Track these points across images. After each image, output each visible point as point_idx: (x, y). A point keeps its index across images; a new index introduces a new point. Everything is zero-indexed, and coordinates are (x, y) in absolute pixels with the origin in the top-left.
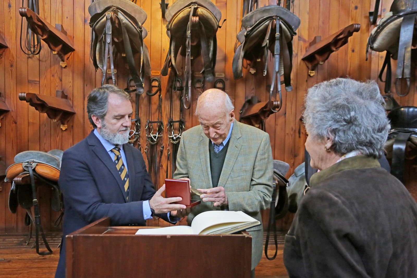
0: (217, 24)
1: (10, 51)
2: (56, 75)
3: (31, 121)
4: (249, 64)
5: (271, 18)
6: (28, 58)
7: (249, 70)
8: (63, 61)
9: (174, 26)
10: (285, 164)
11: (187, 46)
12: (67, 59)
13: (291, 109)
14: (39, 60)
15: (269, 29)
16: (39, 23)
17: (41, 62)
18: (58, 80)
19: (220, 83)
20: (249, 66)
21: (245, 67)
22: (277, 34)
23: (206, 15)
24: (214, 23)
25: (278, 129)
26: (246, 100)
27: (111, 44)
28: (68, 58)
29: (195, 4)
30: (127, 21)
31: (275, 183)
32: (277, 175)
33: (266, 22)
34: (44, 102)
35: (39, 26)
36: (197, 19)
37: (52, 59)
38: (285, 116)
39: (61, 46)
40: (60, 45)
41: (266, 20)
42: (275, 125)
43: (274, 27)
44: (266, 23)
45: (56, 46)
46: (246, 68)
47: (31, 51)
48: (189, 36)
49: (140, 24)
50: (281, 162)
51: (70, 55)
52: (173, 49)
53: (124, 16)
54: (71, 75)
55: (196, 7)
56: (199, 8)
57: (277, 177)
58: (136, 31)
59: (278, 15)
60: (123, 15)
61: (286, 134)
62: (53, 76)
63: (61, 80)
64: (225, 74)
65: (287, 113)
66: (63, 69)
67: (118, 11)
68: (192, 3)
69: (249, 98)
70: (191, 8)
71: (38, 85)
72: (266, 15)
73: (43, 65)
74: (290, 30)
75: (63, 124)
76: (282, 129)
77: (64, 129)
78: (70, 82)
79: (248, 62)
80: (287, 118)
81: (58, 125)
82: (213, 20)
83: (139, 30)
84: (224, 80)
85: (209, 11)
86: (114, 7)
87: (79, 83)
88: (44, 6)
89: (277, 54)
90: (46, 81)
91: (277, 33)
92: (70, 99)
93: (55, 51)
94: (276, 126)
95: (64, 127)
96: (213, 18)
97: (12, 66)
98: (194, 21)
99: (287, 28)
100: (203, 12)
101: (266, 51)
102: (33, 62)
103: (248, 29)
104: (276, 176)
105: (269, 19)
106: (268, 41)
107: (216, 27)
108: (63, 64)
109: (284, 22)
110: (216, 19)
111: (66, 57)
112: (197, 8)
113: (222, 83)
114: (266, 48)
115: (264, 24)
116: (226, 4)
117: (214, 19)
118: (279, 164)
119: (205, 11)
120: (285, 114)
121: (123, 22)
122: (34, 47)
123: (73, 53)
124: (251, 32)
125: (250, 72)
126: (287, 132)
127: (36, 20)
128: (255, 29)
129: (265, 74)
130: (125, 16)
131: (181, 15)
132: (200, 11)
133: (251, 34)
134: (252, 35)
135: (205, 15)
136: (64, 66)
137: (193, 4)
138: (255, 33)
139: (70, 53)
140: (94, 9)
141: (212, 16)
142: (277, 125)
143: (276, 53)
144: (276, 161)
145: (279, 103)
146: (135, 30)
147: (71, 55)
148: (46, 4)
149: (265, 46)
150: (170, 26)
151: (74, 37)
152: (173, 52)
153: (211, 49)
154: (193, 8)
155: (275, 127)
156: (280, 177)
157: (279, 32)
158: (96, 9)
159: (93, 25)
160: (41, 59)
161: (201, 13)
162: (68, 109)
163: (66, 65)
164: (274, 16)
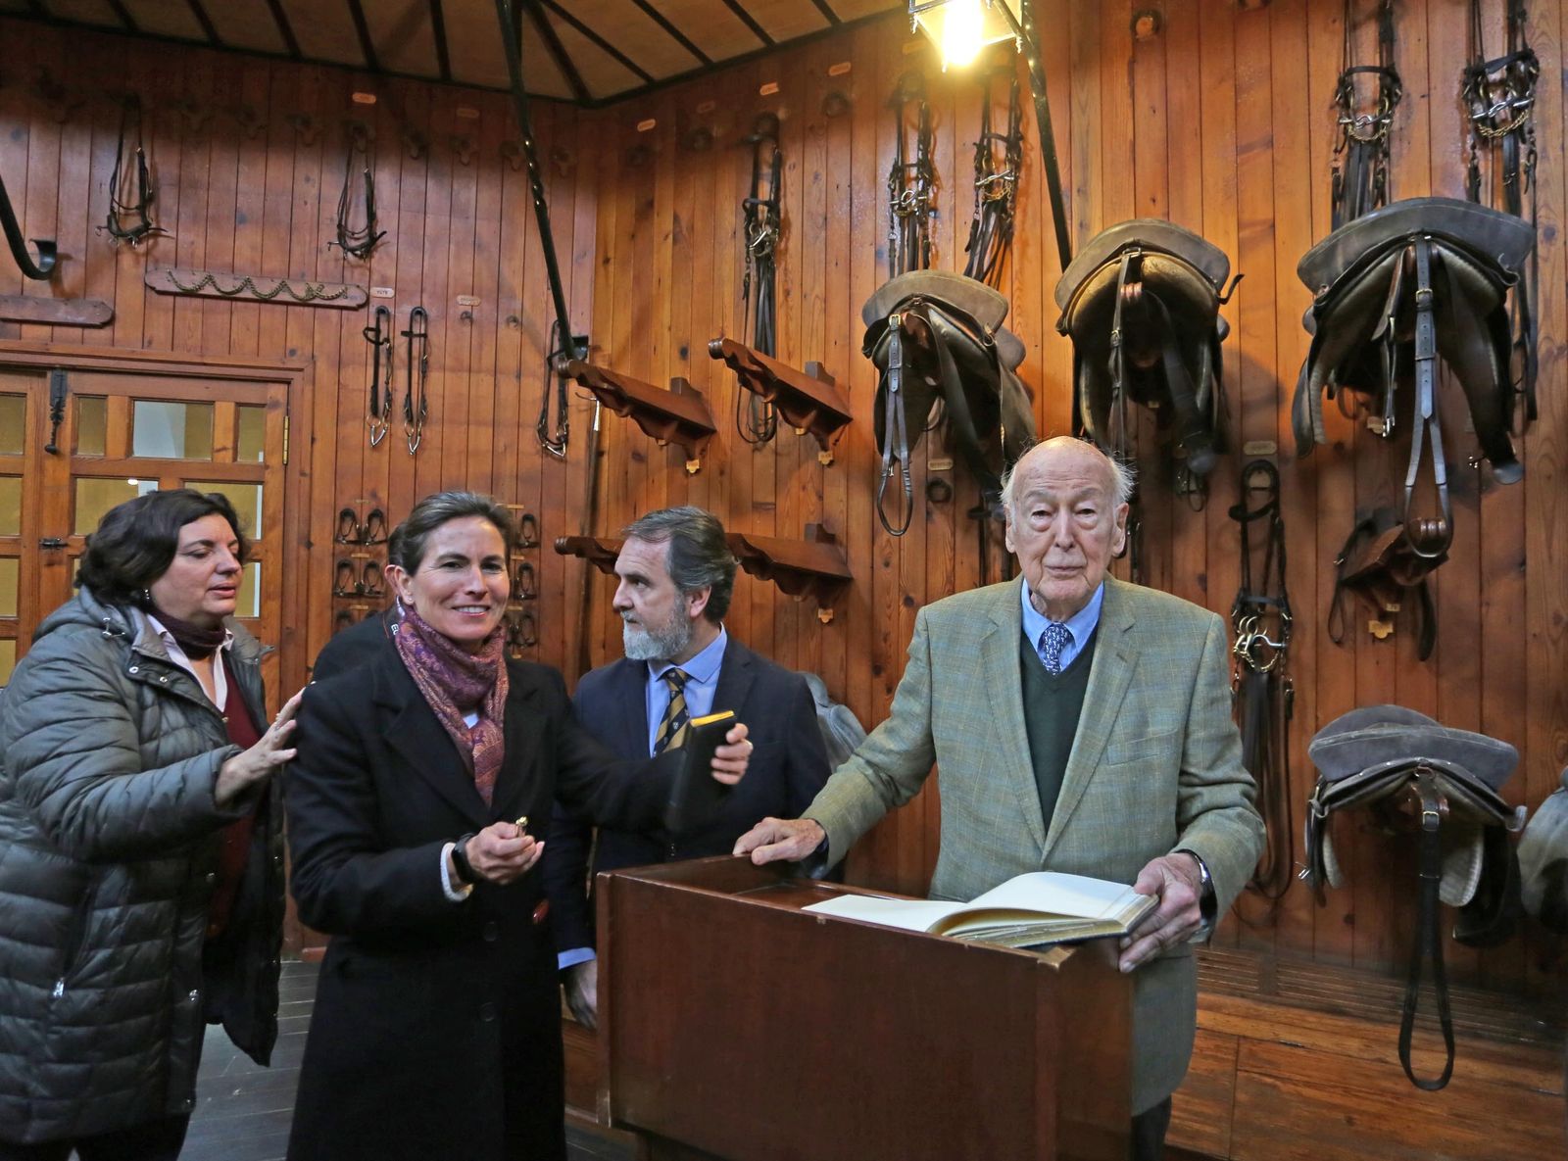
0: (1211, 294)
1: (719, 439)
2: (810, 487)
3: (757, 600)
4: (1362, 404)
5: (1400, 243)
6: (753, 451)
7: (1365, 424)
8: (825, 448)
9: (1076, 320)
10: (1493, 743)
11: (1113, 372)
12: (835, 444)
13: (1549, 547)
14: (776, 454)
15: (1395, 280)
16: (755, 368)
17: (778, 458)
18: (814, 499)
19: (1260, 473)
20: (1363, 410)
21: (1351, 414)
22: (1423, 292)
23: (1171, 272)
24: (1197, 290)
25: (1495, 617)
26: (1359, 522)
27: (901, 394)
28: (837, 440)
29: (1135, 248)
30: (952, 327)
31: (1438, 811)
32: (1455, 782)
33: (1385, 259)
34: (762, 553)
35: (753, 374)
36: (1138, 288)
37: (802, 448)
38: (1524, 574)
39: (812, 415)
40: (811, 412)
41: (1387, 249)
42: (1481, 606)
43: (1410, 270)
44: (1384, 263)
45: (803, 415)
46: (1355, 417)
47: (758, 434)
48: (1116, 343)
49: (988, 330)
50: (1474, 738)
51: (841, 434)
52: (1086, 387)
53: (943, 317)
54: (843, 482)
55: (1135, 255)
56: (1147, 256)
57: (1459, 789)
58: (978, 350)
59: (1427, 229)
60: (939, 314)
61: (1530, 638)
62: (804, 488)
63: (821, 497)
64: (1278, 442)
65: (1529, 562)
66: (828, 470)
67: (928, 307)
68: (1124, 247)
69: (1369, 515)
70: (1119, 261)
71: (773, 512)
72: (1385, 236)
73: (784, 463)
74: (1486, 269)
75: (825, 607)
76: (1510, 620)
77: (825, 620)
78: (841, 501)
79: (1361, 396)
80: (1528, 578)
81: (814, 611)
82: (1198, 285)
83: (984, 346)
84: (1274, 461)
85: (1179, 260)
86: (917, 296)
87: (861, 503)
88: (787, 326)
89: (1426, 360)
90: (788, 503)
91: (1420, 286)
92: (841, 544)
93: (800, 427)
94: (1484, 610)
95: (826, 614)
96: (1194, 278)
97: (722, 473)
98: (1128, 295)
99: (1471, 263)
100: (1160, 266)
101: (1388, 354)
102: (764, 459)
103: (1321, 291)
104: (1454, 786)
105: (1394, 247)
106: (1392, 319)
107: (1210, 303)
108: (824, 458)
109: (1455, 247)
110: (1204, 280)
111: (831, 439)
112: (1141, 258)
113: (1267, 471)
114: (1385, 343)
115: (1378, 268)
116: (1274, 226)
117: (1199, 279)
118: (1465, 744)
119: (1165, 262)
120: (1523, 563)
121: (943, 331)
122: (766, 423)
123: (847, 428)
124: (1332, 299)
125: (1371, 430)
126: (1534, 627)
127: (747, 360)
128: (1347, 288)
129: (1386, 431)
130: (946, 315)
131: (1094, 287)
132: (1152, 263)
133: (1331, 305)
134: (1338, 309)
135: (1168, 274)
136: (826, 461)
137: (1128, 250)
138: (1346, 301)
139: (842, 427)
140: (873, 312)
141: (1193, 274)
142: (1488, 604)
143: (1421, 354)
144: (1450, 733)
145: (1442, 525)
146: (975, 347)
147: (843, 435)
148: (791, 319)
149: (1381, 338)
150: (1066, 323)
151: (850, 388)
152: (1086, 393)
153: (1204, 370)
154: (1128, 259)
155: (1481, 611)
156: (1469, 792)
157: (1427, 283)
158: (877, 312)
159: (871, 351)
160: (779, 451)
161: (1155, 271)
162: (832, 569)
163: (831, 458)
164: (1411, 235)
